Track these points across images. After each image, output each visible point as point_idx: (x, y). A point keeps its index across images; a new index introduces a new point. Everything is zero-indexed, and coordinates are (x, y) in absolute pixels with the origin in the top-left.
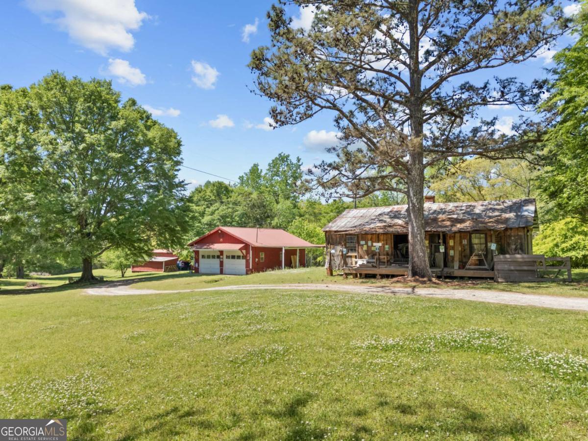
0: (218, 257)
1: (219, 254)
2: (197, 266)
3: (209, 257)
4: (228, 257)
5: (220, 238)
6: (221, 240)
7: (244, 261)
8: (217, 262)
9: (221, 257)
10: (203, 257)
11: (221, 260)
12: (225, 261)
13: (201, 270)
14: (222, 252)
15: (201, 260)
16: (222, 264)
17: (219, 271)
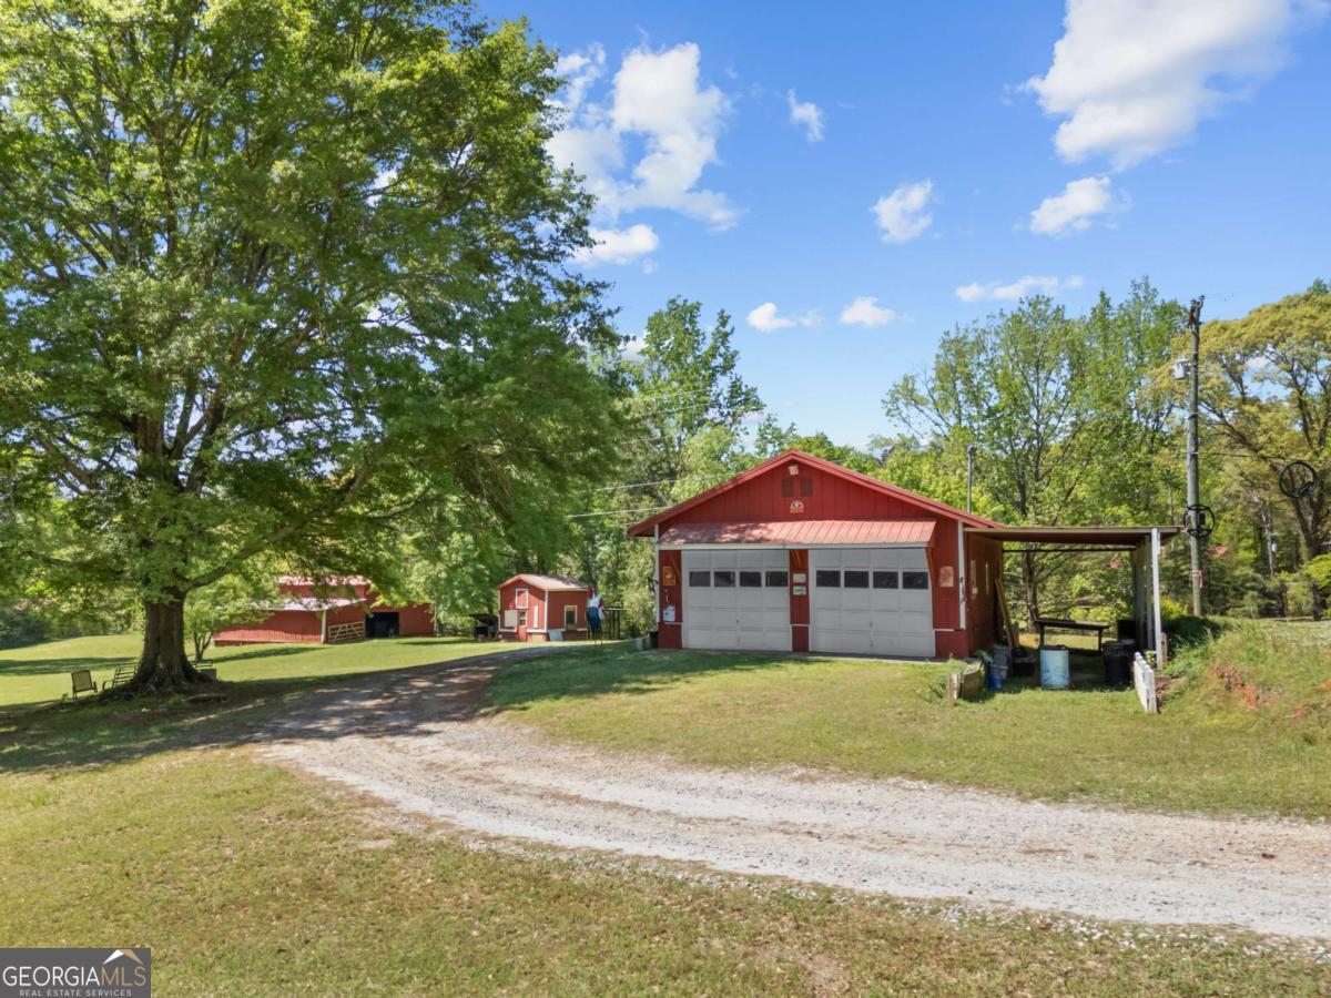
0: (777, 579)
1: (783, 566)
2: (670, 616)
3: (725, 578)
4: (828, 579)
5: (789, 495)
6: (797, 506)
7: (923, 598)
8: (776, 601)
9: (798, 578)
10: (700, 579)
11: (798, 591)
12: (819, 597)
13: (693, 637)
14: (798, 558)
15: (689, 594)
16: (800, 609)
17: (784, 641)
